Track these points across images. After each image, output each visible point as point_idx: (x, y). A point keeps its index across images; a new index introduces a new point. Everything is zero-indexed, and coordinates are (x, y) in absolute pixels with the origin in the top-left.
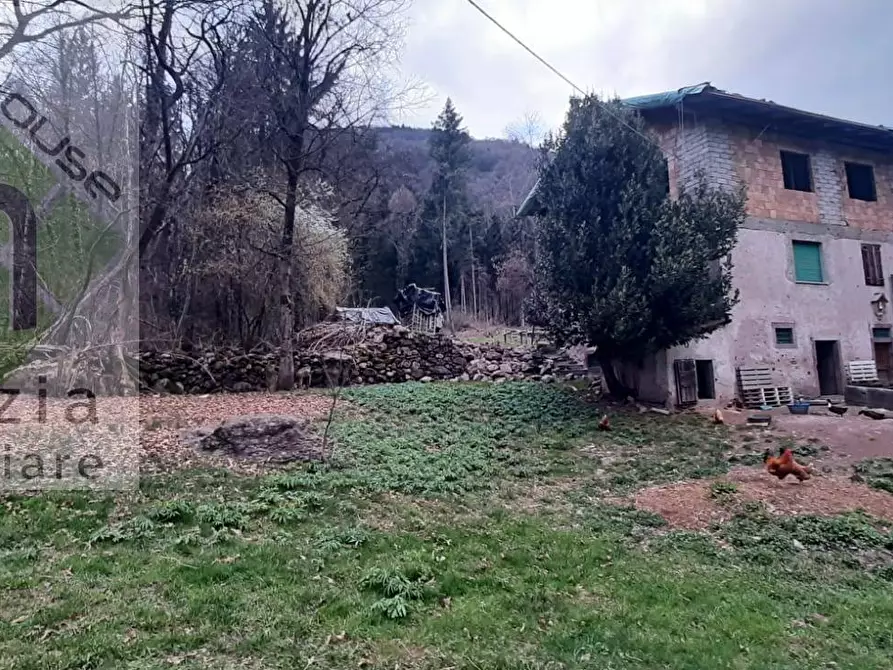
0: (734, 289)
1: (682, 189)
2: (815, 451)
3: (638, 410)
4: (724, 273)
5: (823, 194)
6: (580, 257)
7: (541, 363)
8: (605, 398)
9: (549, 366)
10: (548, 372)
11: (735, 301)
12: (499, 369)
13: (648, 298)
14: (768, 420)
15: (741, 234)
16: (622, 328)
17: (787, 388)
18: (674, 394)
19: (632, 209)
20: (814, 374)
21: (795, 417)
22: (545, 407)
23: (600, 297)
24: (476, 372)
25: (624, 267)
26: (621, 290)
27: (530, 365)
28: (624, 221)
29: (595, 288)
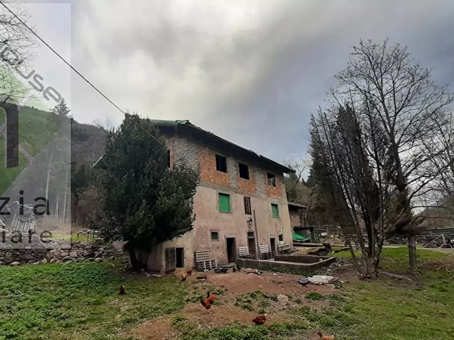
0: (194, 214)
1: (174, 165)
2: (222, 292)
3: (146, 276)
4: (190, 206)
5: (230, 174)
6: (122, 193)
7: (97, 251)
8: (129, 270)
9: (101, 252)
10: (100, 256)
11: (194, 219)
12: (69, 255)
13: (154, 217)
14: (205, 278)
15: (199, 189)
16: (140, 232)
17: (215, 261)
18: (165, 266)
19: (150, 172)
20: (226, 253)
21: (217, 274)
22: (93, 278)
23: (130, 215)
24: (52, 258)
25: (144, 200)
26: (141, 212)
27: (89, 252)
28: (146, 177)
29: (128, 211)
